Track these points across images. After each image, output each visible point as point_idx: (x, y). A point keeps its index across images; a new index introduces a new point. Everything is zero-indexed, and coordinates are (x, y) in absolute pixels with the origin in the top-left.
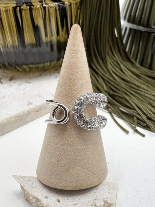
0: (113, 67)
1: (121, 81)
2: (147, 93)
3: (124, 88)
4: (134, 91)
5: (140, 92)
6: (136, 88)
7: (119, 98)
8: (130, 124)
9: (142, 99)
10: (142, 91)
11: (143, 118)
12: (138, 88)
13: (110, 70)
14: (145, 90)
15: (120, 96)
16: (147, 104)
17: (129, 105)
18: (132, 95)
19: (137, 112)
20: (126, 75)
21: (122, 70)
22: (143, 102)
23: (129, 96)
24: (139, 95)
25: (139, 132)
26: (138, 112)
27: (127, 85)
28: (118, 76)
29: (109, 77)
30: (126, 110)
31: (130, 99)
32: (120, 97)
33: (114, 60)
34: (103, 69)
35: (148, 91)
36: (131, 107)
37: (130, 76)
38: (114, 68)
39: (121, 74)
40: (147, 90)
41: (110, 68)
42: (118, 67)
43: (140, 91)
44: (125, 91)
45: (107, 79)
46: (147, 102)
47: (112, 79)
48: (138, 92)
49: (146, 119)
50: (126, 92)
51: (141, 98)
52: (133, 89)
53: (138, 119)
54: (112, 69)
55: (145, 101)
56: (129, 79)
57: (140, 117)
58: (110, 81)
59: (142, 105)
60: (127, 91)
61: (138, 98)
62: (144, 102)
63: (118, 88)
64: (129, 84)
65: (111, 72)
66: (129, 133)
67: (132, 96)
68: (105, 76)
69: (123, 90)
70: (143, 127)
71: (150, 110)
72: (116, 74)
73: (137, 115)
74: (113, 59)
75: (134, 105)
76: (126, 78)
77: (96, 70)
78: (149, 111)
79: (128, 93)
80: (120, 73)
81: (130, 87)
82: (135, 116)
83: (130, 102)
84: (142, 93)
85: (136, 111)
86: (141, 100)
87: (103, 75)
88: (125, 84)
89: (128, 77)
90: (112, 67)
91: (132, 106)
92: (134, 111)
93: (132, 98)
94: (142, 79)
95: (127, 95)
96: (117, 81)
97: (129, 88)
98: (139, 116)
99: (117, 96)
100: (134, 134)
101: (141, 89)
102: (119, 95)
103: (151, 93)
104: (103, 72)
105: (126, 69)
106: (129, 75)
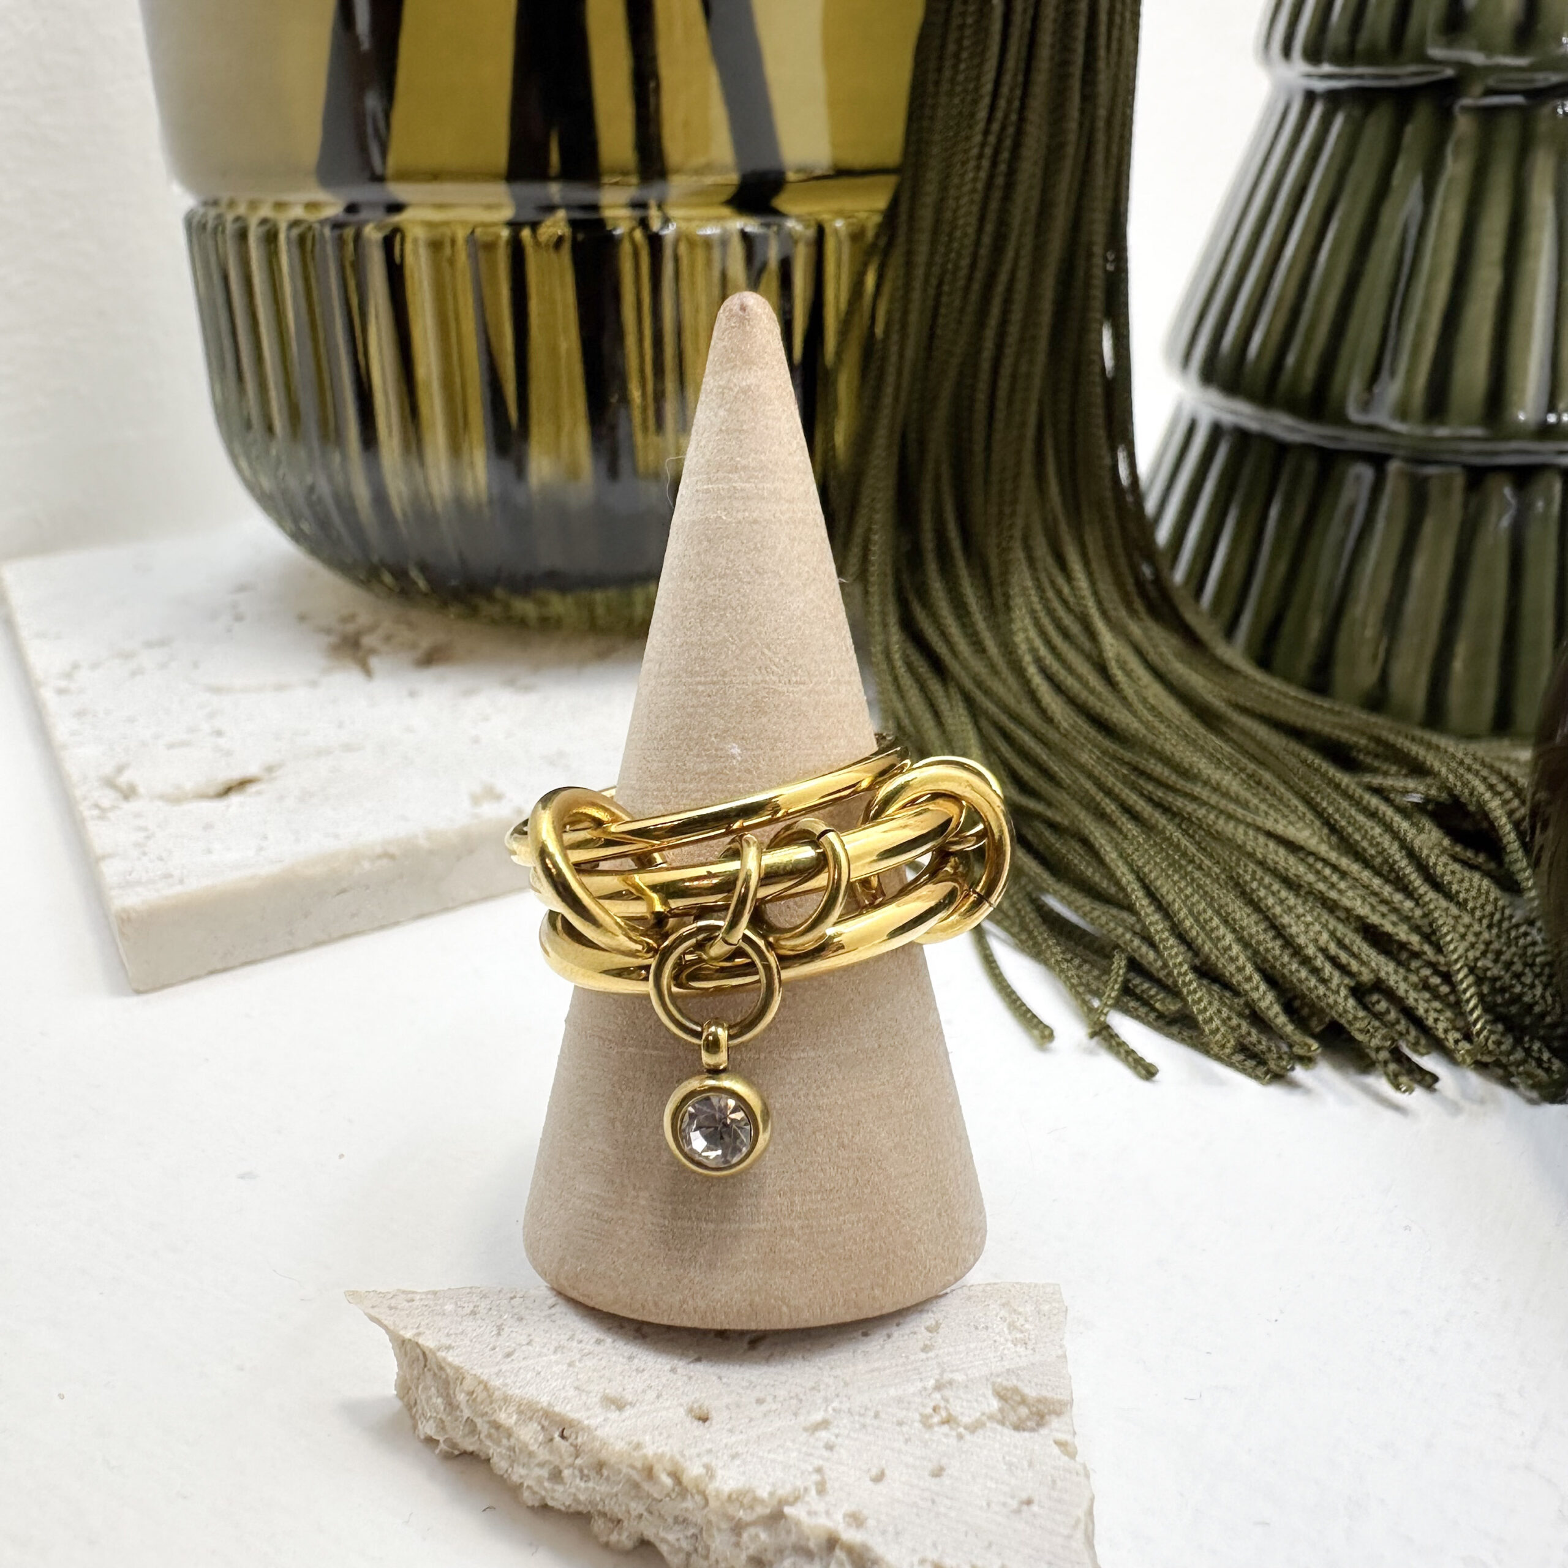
0: (1048, 642)
1: (1086, 727)
2: (1230, 817)
3: (1090, 776)
4: (1150, 799)
5: (1190, 807)
6: (1173, 778)
7: (1047, 833)
8: (1078, 993)
9: (1192, 849)
10: (1204, 804)
11: (1165, 965)
12: (1181, 783)
13: (1028, 658)
14: (1226, 795)
15: (1058, 818)
16: (1217, 880)
17: (1097, 878)
18: (1135, 816)
19: (1138, 927)
20: (1124, 700)
21: (1102, 669)
22: (1190, 868)
23: (1112, 824)
24: (1179, 826)
25: (1121, 1044)
26: (1144, 927)
27: (1114, 757)
28: (1072, 701)
29: (1011, 701)
30: (1077, 909)
31: (1112, 840)
32: (1053, 826)
33: (1065, 602)
34: (979, 648)
35: (1246, 806)
36: (1113, 890)
37: (1152, 709)
38: (1053, 649)
39: (1092, 691)
40: (1236, 800)
41: (1023, 647)
42: (1087, 645)
43: (1194, 799)
44: (1093, 790)
45: (992, 708)
46: (1217, 870)
47: (1027, 711)
48: (1179, 802)
49: (1185, 967)
50: (1099, 796)
51: (1185, 842)
52: (1150, 787)
53: (1135, 965)
54: (1043, 651)
55: (1207, 862)
56: (1135, 725)
57: (1152, 955)
58: (1011, 726)
59: (1183, 884)
60: (1109, 793)
61: (1168, 839)
62: (1200, 868)
63: (1055, 767)
64: (1128, 756)
65: (1032, 670)
66: (1056, 1044)
67: (1129, 826)
68: (987, 692)
69: (1081, 786)
70: (1161, 1023)
71: (1226, 922)
72: (1058, 688)
73: (1136, 942)
74: (1059, 593)
75: (1127, 878)
76: (1119, 716)
77: (941, 649)
78: (1216, 921)
79: (1111, 807)
80: (1085, 684)
81: (1135, 769)
82: (1123, 950)
83: (1111, 855)
84: (1201, 812)
85: (1132, 920)
86: (1184, 854)
87: (979, 684)
88: (1105, 752)
89: (1134, 714)
90: (1038, 643)
91: (1117, 883)
92: (1125, 915)
93: (1126, 837)
94: (1234, 735)
95: (1102, 816)
96: (1057, 728)
97: (1125, 780)
98: (1144, 949)
99: (1038, 816)
100: (1091, 1052)
101: (1197, 790)
102: (1049, 813)
103: (1259, 821)
104: (978, 666)
105: (1134, 663)
106: (1144, 701)
